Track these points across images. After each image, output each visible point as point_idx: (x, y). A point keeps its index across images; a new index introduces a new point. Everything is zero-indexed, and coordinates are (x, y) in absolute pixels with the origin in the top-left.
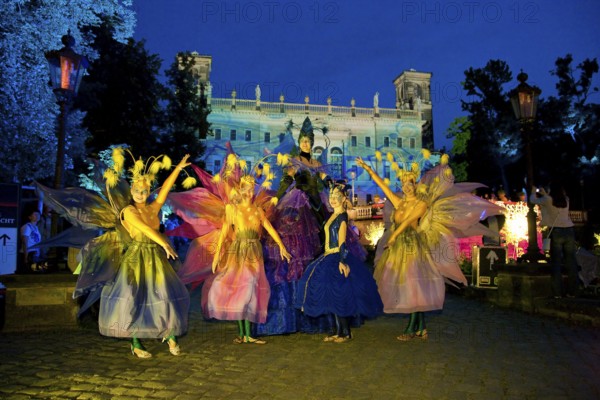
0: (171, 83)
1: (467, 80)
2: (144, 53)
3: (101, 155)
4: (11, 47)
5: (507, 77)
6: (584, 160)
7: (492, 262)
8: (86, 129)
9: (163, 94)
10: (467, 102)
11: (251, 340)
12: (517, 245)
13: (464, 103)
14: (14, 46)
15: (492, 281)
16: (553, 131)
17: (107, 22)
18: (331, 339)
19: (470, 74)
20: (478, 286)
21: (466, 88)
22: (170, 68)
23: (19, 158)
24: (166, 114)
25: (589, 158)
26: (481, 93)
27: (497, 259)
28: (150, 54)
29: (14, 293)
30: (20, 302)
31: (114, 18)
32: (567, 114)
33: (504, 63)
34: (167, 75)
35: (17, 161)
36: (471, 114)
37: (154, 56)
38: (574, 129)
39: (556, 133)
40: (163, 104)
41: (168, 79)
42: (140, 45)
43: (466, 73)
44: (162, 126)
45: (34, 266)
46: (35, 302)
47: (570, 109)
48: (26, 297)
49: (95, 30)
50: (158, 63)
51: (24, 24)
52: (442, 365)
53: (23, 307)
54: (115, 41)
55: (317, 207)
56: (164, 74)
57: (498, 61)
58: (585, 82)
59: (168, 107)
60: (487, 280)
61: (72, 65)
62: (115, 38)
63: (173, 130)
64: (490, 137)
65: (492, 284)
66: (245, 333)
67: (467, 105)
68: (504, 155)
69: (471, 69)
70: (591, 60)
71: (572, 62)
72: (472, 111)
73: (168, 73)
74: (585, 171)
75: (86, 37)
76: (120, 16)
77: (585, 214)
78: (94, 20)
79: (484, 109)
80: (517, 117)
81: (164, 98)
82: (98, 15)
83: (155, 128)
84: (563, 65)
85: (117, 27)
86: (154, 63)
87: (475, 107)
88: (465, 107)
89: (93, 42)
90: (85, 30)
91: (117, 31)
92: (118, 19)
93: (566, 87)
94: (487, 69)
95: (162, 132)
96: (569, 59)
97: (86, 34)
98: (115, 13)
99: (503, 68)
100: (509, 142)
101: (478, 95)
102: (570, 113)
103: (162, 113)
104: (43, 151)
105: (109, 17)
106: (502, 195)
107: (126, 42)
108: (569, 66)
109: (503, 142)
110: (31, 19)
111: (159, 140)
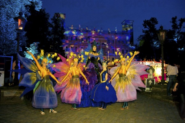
0: (53, 22)
1: (144, 23)
2: (45, 12)
3: (31, 46)
4: (3, 12)
5: (157, 23)
6: (179, 49)
7: (150, 84)
8: (26, 37)
9: (50, 26)
10: (144, 30)
11: (76, 109)
12: (158, 77)
13: (143, 30)
14: (4, 12)
15: (150, 89)
16: (170, 40)
17: (33, 4)
18: (100, 109)
19: (145, 22)
20: (146, 91)
21: (144, 26)
22: (52, 18)
23: (5, 48)
24: (51, 32)
25: (181, 48)
26: (148, 27)
27: (152, 82)
28: (47, 13)
29: (3, 92)
30: (5, 95)
31: (35, 3)
32: (174, 35)
33: (156, 18)
34: (52, 20)
35: (4, 48)
36: (145, 34)
37: (48, 14)
38: (177, 39)
39: (171, 40)
40: (50, 29)
41: (52, 21)
42: (44, 10)
43: (144, 21)
44: (50, 36)
45: (9, 84)
46: (10, 95)
47: (176, 33)
48: (7, 94)
49: (29, 6)
50: (49, 16)
51: (7, 5)
52: (134, 119)
53: (6, 97)
54: (36, 10)
55: (97, 68)
56: (51, 20)
57: (154, 18)
58: (181, 25)
59: (52, 30)
60: (149, 89)
61: (22, 21)
62: (35, 9)
63: (53, 37)
64: (151, 41)
65: (150, 90)
66: (74, 107)
67: (144, 31)
68: (155, 47)
69: (145, 20)
70: (183, 18)
71: (177, 19)
72: (145, 33)
73: (52, 19)
74: (179, 52)
75: (27, 9)
76: (37, 2)
77: (179, 66)
78: (29, 3)
79: (149, 33)
80: (159, 40)
81: (51, 27)
82: (30, 2)
83: (48, 36)
84: (174, 19)
85: (36, 6)
86: (48, 16)
87: (147, 32)
88: (143, 32)
89: (29, 10)
90: (26, 6)
91: (36, 7)
92: (37, 3)
93: (175, 26)
94: (150, 20)
95: (50, 37)
96: (176, 18)
97: (26, 8)
98: (36, 2)
99: (155, 20)
100: (157, 43)
101: (148, 28)
102: (176, 34)
103: (50, 32)
104: (13, 45)
105: (34, 3)
106: (154, 60)
107: (39, 11)
108: (176, 20)
109: (155, 43)
110: (9, 3)
111: (49, 40)
